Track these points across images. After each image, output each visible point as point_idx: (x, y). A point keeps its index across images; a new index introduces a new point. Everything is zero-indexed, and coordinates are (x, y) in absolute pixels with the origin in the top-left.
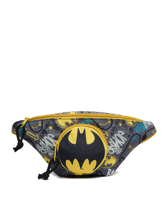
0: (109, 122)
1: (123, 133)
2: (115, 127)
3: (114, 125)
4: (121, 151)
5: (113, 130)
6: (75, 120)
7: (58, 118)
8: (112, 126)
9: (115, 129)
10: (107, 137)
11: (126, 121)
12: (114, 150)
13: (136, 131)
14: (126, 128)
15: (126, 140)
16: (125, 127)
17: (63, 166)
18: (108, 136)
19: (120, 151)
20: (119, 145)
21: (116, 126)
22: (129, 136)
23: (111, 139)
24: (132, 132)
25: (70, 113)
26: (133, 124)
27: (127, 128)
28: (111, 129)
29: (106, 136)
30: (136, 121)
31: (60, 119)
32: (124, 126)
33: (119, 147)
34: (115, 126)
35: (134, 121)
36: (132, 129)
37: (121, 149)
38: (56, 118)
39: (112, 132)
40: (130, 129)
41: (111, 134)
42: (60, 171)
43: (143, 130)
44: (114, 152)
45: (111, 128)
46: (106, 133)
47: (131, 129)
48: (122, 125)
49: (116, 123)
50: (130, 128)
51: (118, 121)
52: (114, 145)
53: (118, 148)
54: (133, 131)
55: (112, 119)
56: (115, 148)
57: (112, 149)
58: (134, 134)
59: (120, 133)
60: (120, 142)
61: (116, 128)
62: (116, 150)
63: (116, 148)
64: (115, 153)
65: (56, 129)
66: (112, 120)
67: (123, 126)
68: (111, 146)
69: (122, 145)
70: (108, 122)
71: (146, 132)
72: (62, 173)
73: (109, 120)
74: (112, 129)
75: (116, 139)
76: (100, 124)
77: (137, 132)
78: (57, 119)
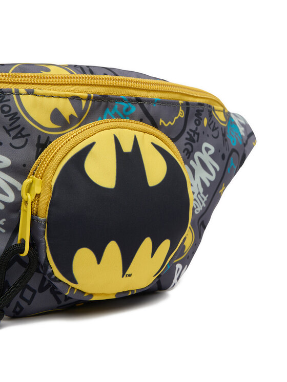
0: (181, 114)
1: (213, 149)
2: (194, 132)
3: (191, 126)
5: (191, 139)
6: (84, 102)
7: (22, 91)
8: (187, 130)
9: (196, 138)
11: (214, 108)
15: (218, 169)
16: (213, 131)
17: (57, 274)
19: (203, 202)
20: (203, 184)
21: (197, 129)
22: (223, 157)
25: (48, 70)
26: (225, 120)
28: (187, 139)
31: (30, 92)
33: (201, 190)
34: (193, 127)
37: (205, 199)
38: (13, 88)
39: (188, 147)
41: (186, 152)
42: (24, 295)
45: (185, 135)
48: (208, 122)
49: (196, 118)
51: (200, 111)
52: (192, 185)
53: (199, 193)
55: (187, 103)
56: (194, 192)
58: (230, 151)
59: (207, 149)
60: (205, 175)
61: (198, 134)
62: (195, 199)
63: (195, 195)
65: (13, 133)
66: (187, 106)
69: (208, 185)
70: (179, 115)
71: (245, 145)
72: (29, 302)
73: (182, 105)
74: (188, 137)
75: (198, 167)
76: (161, 121)
77: (233, 144)
78: (18, 94)
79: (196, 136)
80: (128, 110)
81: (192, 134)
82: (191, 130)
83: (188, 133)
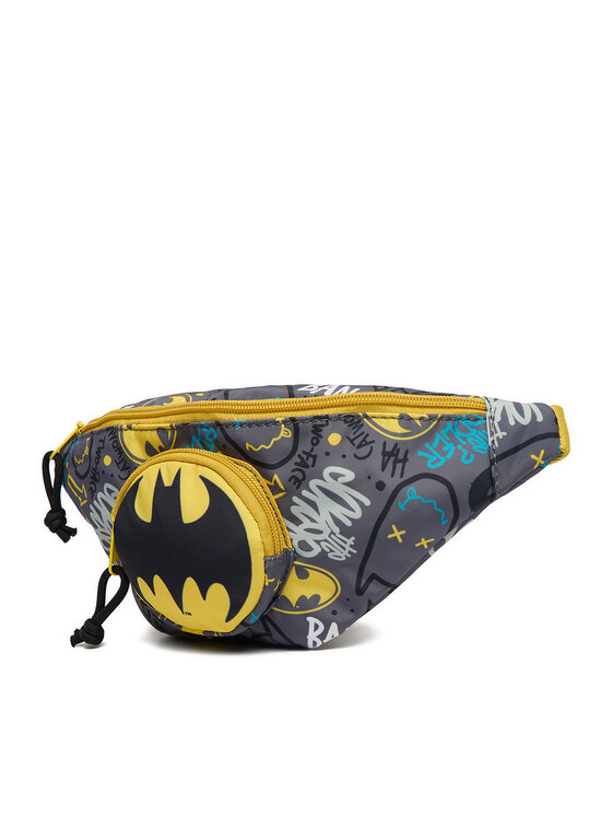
0: (285, 433)
1: (350, 476)
2: (309, 455)
3: (305, 445)
4: (351, 546)
5: (303, 464)
6: (169, 432)
7: (125, 427)
8: (299, 451)
9: (310, 461)
10: (280, 491)
11: (366, 417)
12: (318, 542)
13: (427, 459)
14: (364, 451)
15: (367, 502)
16: (358, 447)
18: (282, 487)
19: (348, 547)
20: (337, 522)
21: (312, 450)
22: (380, 486)
23: (295, 499)
24: (399, 466)
26: (402, 430)
27: (367, 448)
28: (296, 464)
29: (275, 489)
30: (425, 413)
31: (130, 428)
32: (357, 442)
33: (337, 530)
34: (308, 448)
35: (415, 414)
36: (397, 456)
37: (350, 541)
39: (298, 474)
40: (384, 453)
41: (293, 480)
43: (471, 451)
44: (317, 550)
45: (296, 459)
46: (276, 477)
47: (395, 455)
48: (345, 437)
49: (313, 436)
50: (389, 449)
51: (319, 426)
52: (312, 520)
53: (332, 533)
54: (405, 460)
55: (293, 420)
56: (321, 532)
57: (310, 539)
58: (406, 477)
59: (335, 476)
60: (339, 511)
61: (315, 457)
62: (326, 540)
63: (325, 536)
64: (323, 554)
65: (121, 466)
66: (293, 423)
67: (352, 441)
68: (302, 527)
69: (349, 523)
70: (282, 434)
71: (492, 462)
73: (284, 422)
74: (299, 461)
75: (321, 499)
76: (248, 445)
77: (432, 466)
78: (122, 430)
79: (311, 459)
80: (211, 436)
81: (305, 456)
82: (304, 452)
83: (299, 456)
